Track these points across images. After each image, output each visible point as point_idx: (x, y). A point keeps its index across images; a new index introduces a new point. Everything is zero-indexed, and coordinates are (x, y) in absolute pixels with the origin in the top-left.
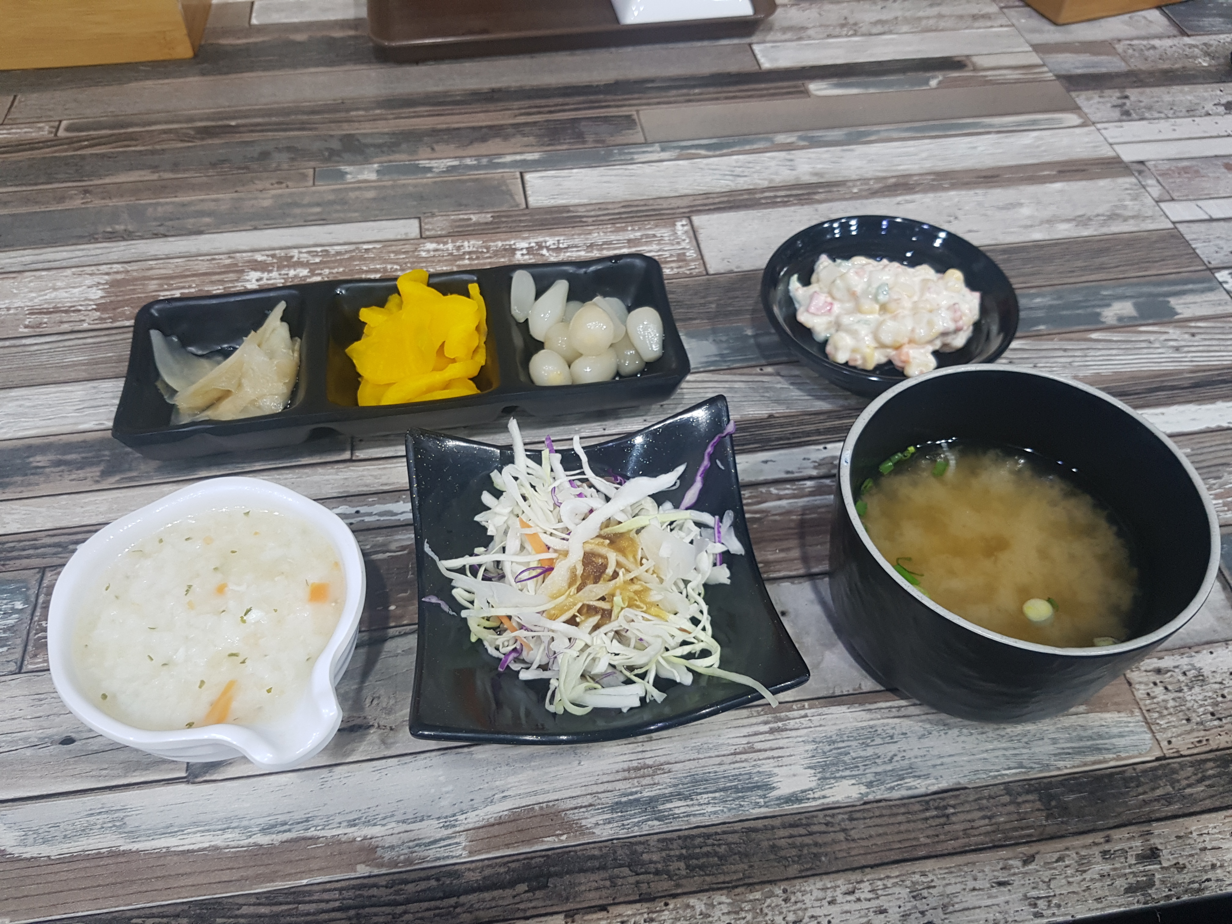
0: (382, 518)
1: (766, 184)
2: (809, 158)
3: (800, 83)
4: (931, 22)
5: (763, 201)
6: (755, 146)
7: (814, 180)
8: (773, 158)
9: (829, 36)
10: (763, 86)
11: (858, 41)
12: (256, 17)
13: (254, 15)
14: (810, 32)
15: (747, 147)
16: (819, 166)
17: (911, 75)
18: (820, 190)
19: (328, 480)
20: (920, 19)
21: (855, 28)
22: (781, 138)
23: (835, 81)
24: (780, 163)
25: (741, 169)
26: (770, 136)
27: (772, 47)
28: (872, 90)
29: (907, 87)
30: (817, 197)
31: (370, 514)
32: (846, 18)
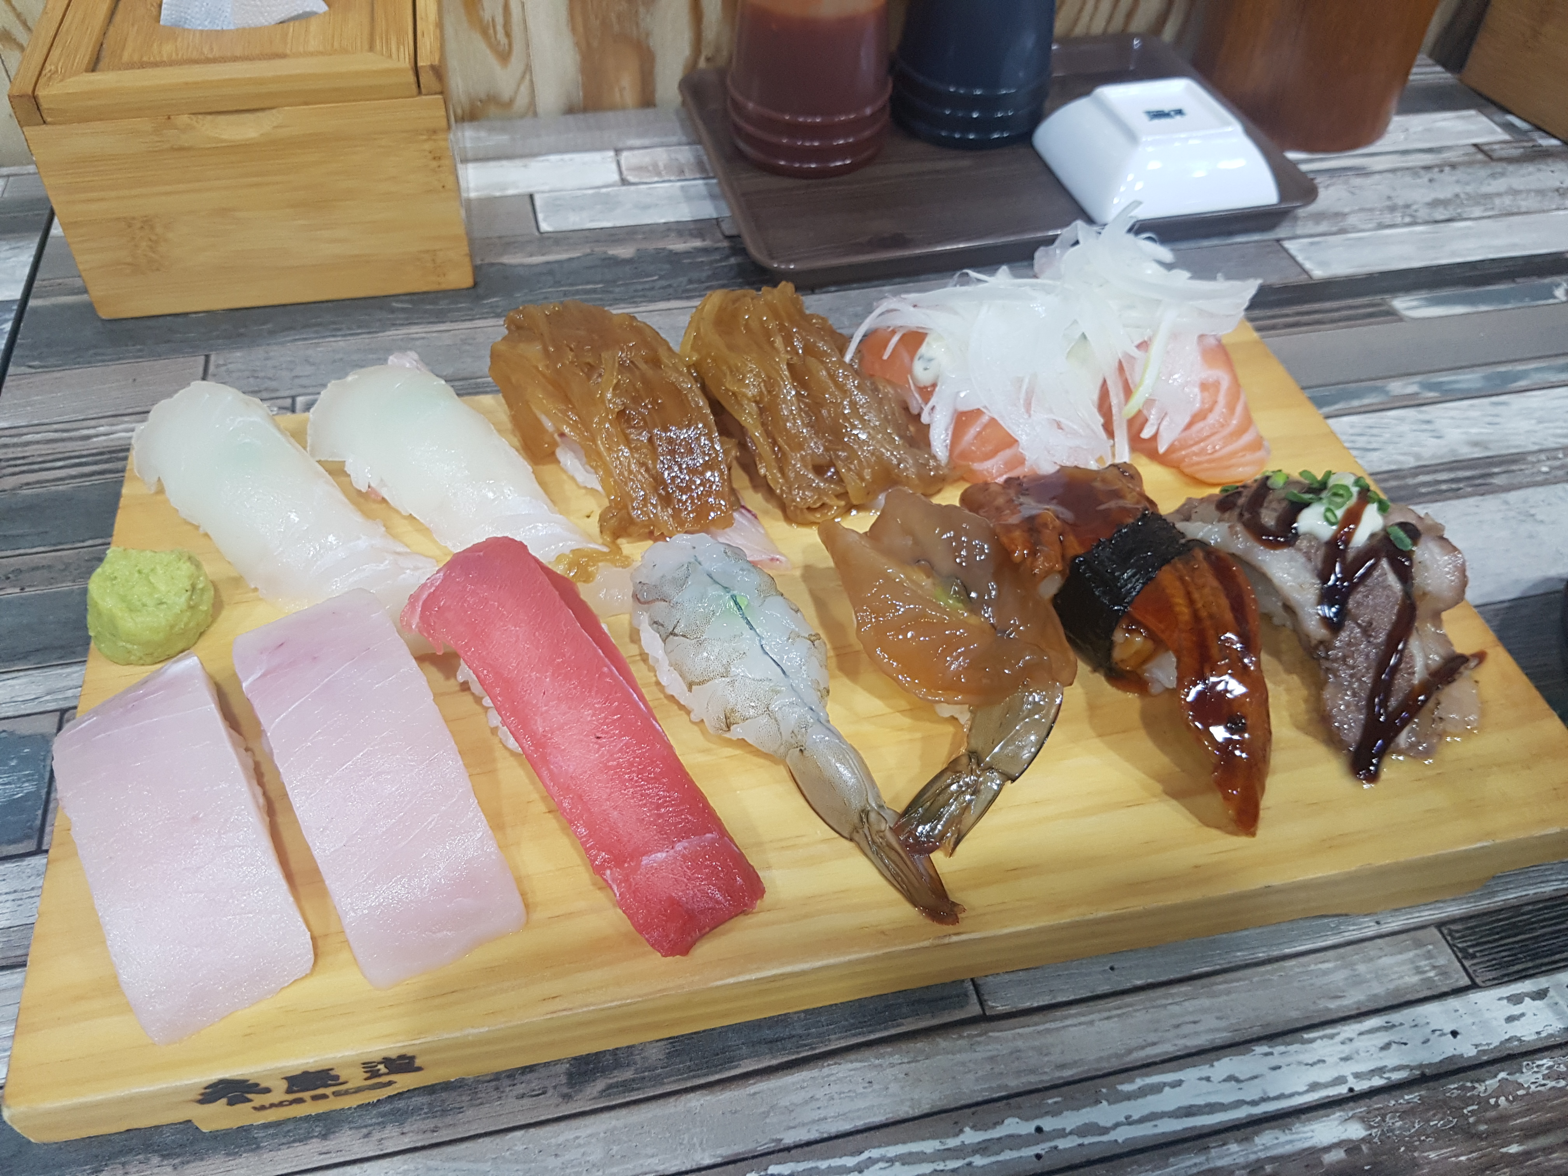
0: (1087, 1141)
1: (1411, 463)
2: (1452, 418)
3: (1377, 298)
4: (1507, 200)
5: (1423, 490)
6: (1366, 401)
7: (1478, 453)
8: (1402, 420)
9: (1381, 226)
10: (1328, 305)
11: (1422, 233)
12: (545, 220)
13: (540, 216)
14: (1352, 220)
15: (1356, 403)
16: (1474, 430)
17: (1522, 282)
18: (1496, 470)
19: (963, 1064)
20: (1488, 196)
21: (1408, 211)
22: (1397, 387)
23: (1424, 294)
24: (1415, 427)
25: (1364, 439)
26: (1379, 383)
27: (1312, 244)
28: (1483, 308)
29: (1527, 302)
30: (1496, 481)
31: (1062, 1133)
32: (1389, 198)
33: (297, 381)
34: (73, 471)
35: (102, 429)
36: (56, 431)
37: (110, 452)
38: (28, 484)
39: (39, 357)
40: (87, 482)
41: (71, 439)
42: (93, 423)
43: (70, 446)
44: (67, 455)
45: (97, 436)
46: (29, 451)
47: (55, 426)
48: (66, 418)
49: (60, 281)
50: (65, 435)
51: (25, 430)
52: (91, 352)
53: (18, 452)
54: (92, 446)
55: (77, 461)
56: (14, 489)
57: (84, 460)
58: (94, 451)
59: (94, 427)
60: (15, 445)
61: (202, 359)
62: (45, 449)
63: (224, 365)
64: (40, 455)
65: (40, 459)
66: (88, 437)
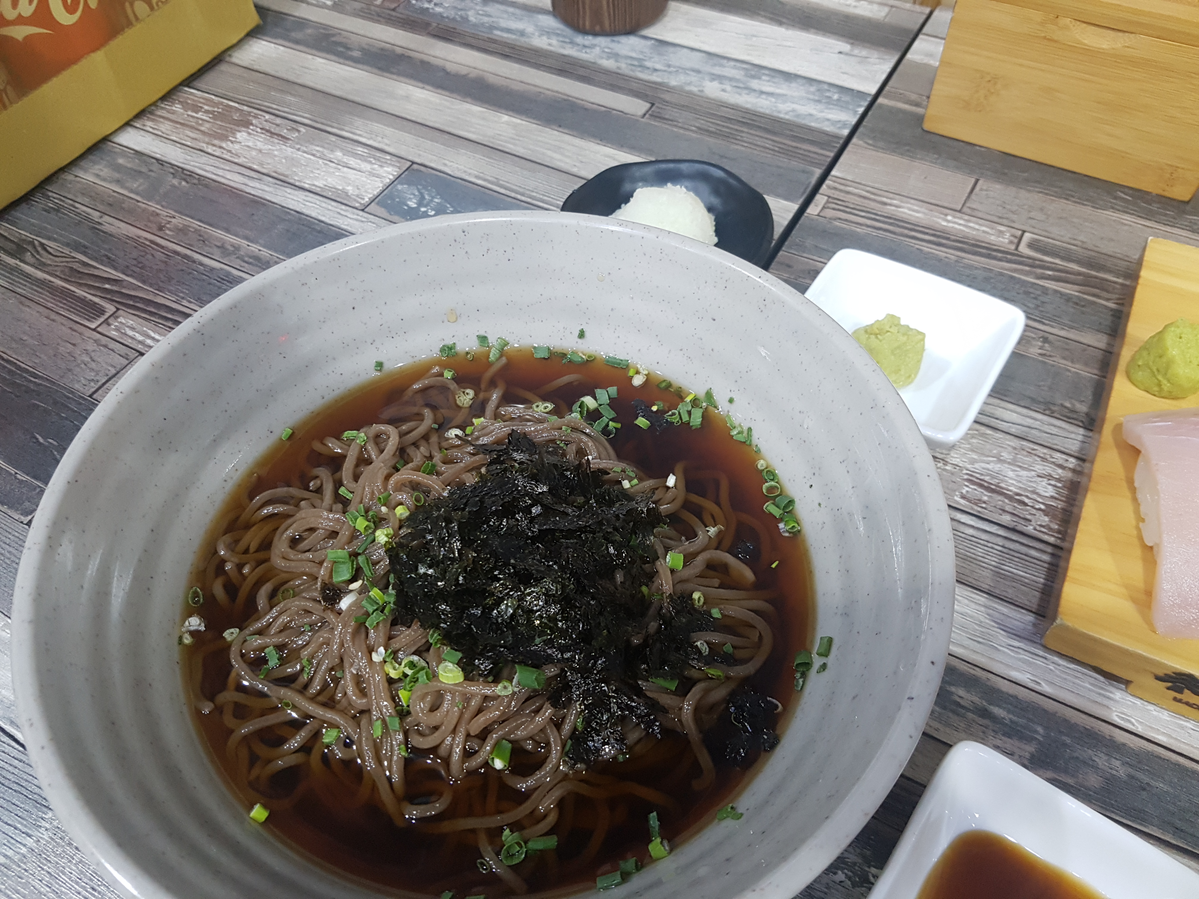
33: (1030, 221)
34: (869, 222)
35: (895, 202)
36: (868, 192)
37: (895, 219)
38: (840, 219)
39: (874, 138)
40: (875, 233)
41: (874, 200)
42: (891, 195)
43: (873, 205)
44: (868, 210)
45: (890, 205)
46: (848, 198)
47: (868, 189)
48: (876, 185)
49: (902, 92)
50: (872, 197)
51: (850, 183)
52: (907, 148)
53: (841, 196)
54: (885, 211)
55: (873, 216)
56: (830, 219)
57: (878, 218)
58: (886, 215)
59: (891, 199)
60: (841, 191)
61: (973, 181)
62: (859, 201)
63: (986, 190)
64: (853, 204)
65: (852, 206)
66: (885, 204)
